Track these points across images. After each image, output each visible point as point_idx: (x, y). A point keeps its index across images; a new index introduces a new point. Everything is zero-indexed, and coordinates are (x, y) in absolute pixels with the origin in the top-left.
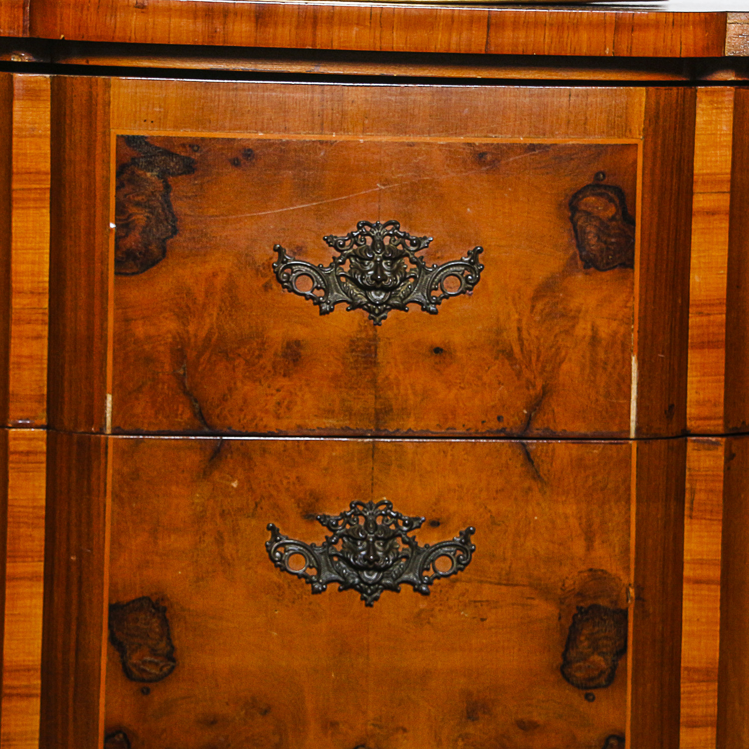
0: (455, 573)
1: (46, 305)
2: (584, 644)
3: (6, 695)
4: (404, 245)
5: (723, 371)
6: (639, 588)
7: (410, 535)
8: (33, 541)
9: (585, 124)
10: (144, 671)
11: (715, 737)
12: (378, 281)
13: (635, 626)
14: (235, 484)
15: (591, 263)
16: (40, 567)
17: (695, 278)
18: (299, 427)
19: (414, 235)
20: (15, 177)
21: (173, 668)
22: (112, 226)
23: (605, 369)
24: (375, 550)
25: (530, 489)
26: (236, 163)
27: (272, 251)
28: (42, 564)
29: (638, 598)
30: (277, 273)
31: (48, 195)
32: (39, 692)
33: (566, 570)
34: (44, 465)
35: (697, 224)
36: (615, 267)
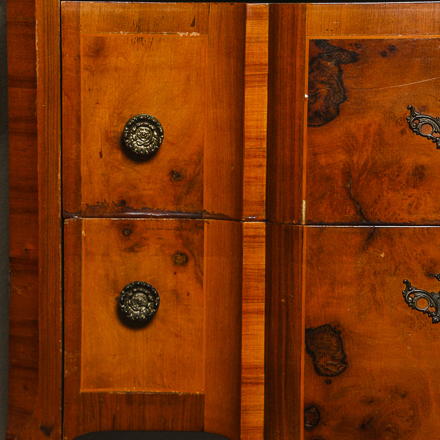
1: (265, 146)
3: (243, 383)
8: (258, 290)
10: (328, 369)
14: (382, 255)
16: (262, 306)
18: (423, 219)
20: (246, 68)
21: (346, 368)
22: (306, 96)
26: (384, 55)
27: (407, 110)
28: (264, 304)
30: (409, 123)
31: (267, 78)
32: (263, 381)
34: (264, 244)
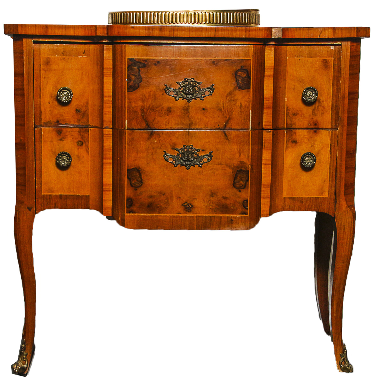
0: (208, 162)
1: (112, 100)
2: (238, 179)
3: (104, 191)
4: (196, 84)
5: (272, 114)
6: (251, 166)
7: (197, 153)
8: (109, 155)
9: (239, 54)
10: (135, 185)
11: (269, 201)
12: (189, 92)
13: (251, 174)
14: (156, 141)
15: (240, 88)
16: (111, 161)
17: (265, 92)
18: (171, 128)
19: (198, 81)
20: (104, 69)
21: (142, 185)
22: (127, 80)
23: (244, 113)
24: (189, 157)
25: (226, 142)
26: (155, 65)
27: (164, 85)
28: (112, 160)
29: (251, 168)
30: (165, 91)
31: (112, 73)
32: (112, 190)
33: (234, 161)
34: (112, 137)
35: (266, 79)
36: (246, 89)
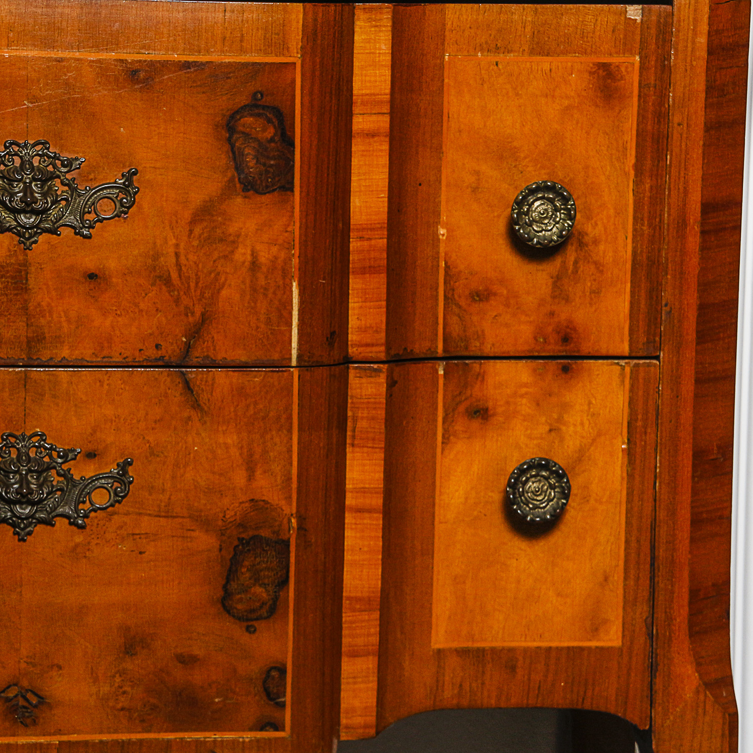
0: (112, 505)
2: (245, 575)
4: (55, 167)
5: (384, 296)
6: (301, 519)
7: (65, 467)
9: (241, 41)
11: (376, 666)
12: (28, 204)
13: (297, 556)
15: (250, 187)
17: (356, 202)
19: (65, 155)
23: (265, 295)
24: (28, 483)
25: (189, 418)
29: (300, 528)
33: (226, 501)
35: (357, 147)
36: (274, 190)
